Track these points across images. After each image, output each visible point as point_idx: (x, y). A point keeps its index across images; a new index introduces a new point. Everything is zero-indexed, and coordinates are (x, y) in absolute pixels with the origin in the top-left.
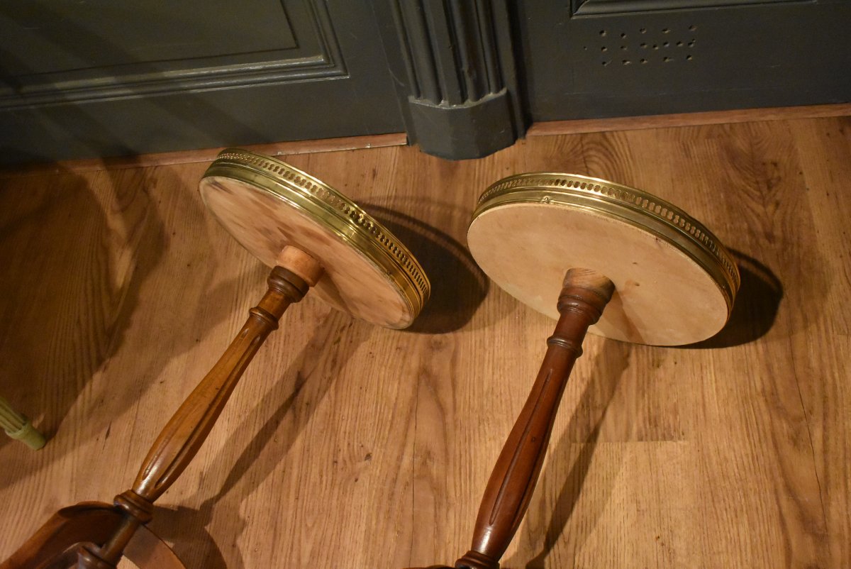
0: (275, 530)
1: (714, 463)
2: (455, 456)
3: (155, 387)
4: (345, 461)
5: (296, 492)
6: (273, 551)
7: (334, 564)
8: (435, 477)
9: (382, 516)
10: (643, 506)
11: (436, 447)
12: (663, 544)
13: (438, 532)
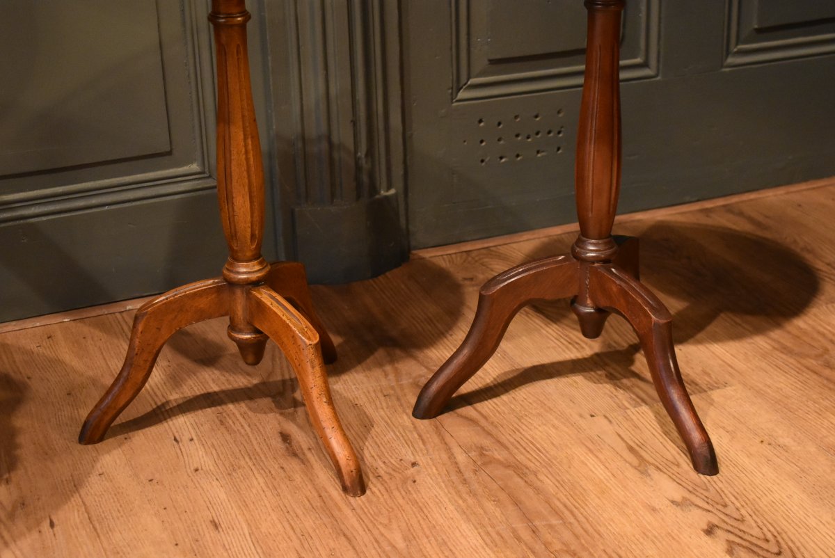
0: (345, 535)
1: (770, 392)
2: (512, 444)
3: (94, 479)
4: (390, 474)
5: (348, 506)
6: (354, 549)
7: (439, 539)
8: (502, 459)
9: (467, 497)
10: (730, 429)
11: (487, 442)
12: (770, 444)
13: (538, 491)
